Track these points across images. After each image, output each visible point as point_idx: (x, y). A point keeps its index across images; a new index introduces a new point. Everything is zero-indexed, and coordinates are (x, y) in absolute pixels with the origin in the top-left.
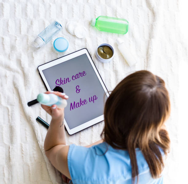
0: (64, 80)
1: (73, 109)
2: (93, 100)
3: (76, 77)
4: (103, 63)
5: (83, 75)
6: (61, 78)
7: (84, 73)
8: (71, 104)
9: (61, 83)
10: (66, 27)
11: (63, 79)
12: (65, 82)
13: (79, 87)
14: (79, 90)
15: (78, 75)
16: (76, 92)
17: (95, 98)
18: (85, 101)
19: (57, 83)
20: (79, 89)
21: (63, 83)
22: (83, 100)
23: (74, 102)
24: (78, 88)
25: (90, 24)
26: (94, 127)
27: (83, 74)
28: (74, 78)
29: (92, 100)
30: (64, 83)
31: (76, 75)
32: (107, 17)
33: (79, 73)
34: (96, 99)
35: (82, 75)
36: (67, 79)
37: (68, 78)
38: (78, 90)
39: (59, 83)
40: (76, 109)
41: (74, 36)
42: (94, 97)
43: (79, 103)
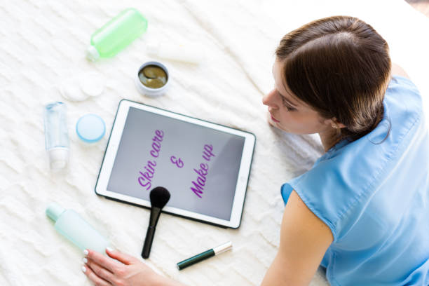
0: (148, 170)
1: (201, 192)
2: (209, 154)
3: (156, 149)
4: (163, 95)
5: (161, 137)
6: (141, 173)
7: (158, 133)
8: (193, 190)
9: (149, 178)
10: (66, 97)
11: (144, 171)
12: (151, 170)
13: (175, 158)
14: (180, 161)
15: (154, 144)
16: (180, 167)
17: (209, 149)
18: (202, 166)
19: (144, 183)
20: (178, 159)
21: (150, 175)
22: (198, 168)
23: (194, 183)
24: (174, 160)
25: (90, 59)
26: (250, 185)
27: (159, 136)
28: (155, 154)
29: (209, 156)
30: (152, 173)
31: (153, 147)
32: (99, 31)
33: (154, 140)
34: (211, 149)
35: (159, 138)
36: (149, 166)
37: (149, 162)
38: (179, 163)
39: (147, 181)
40: (206, 190)
41: (90, 99)
42: (205, 149)
43: (199, 178)
